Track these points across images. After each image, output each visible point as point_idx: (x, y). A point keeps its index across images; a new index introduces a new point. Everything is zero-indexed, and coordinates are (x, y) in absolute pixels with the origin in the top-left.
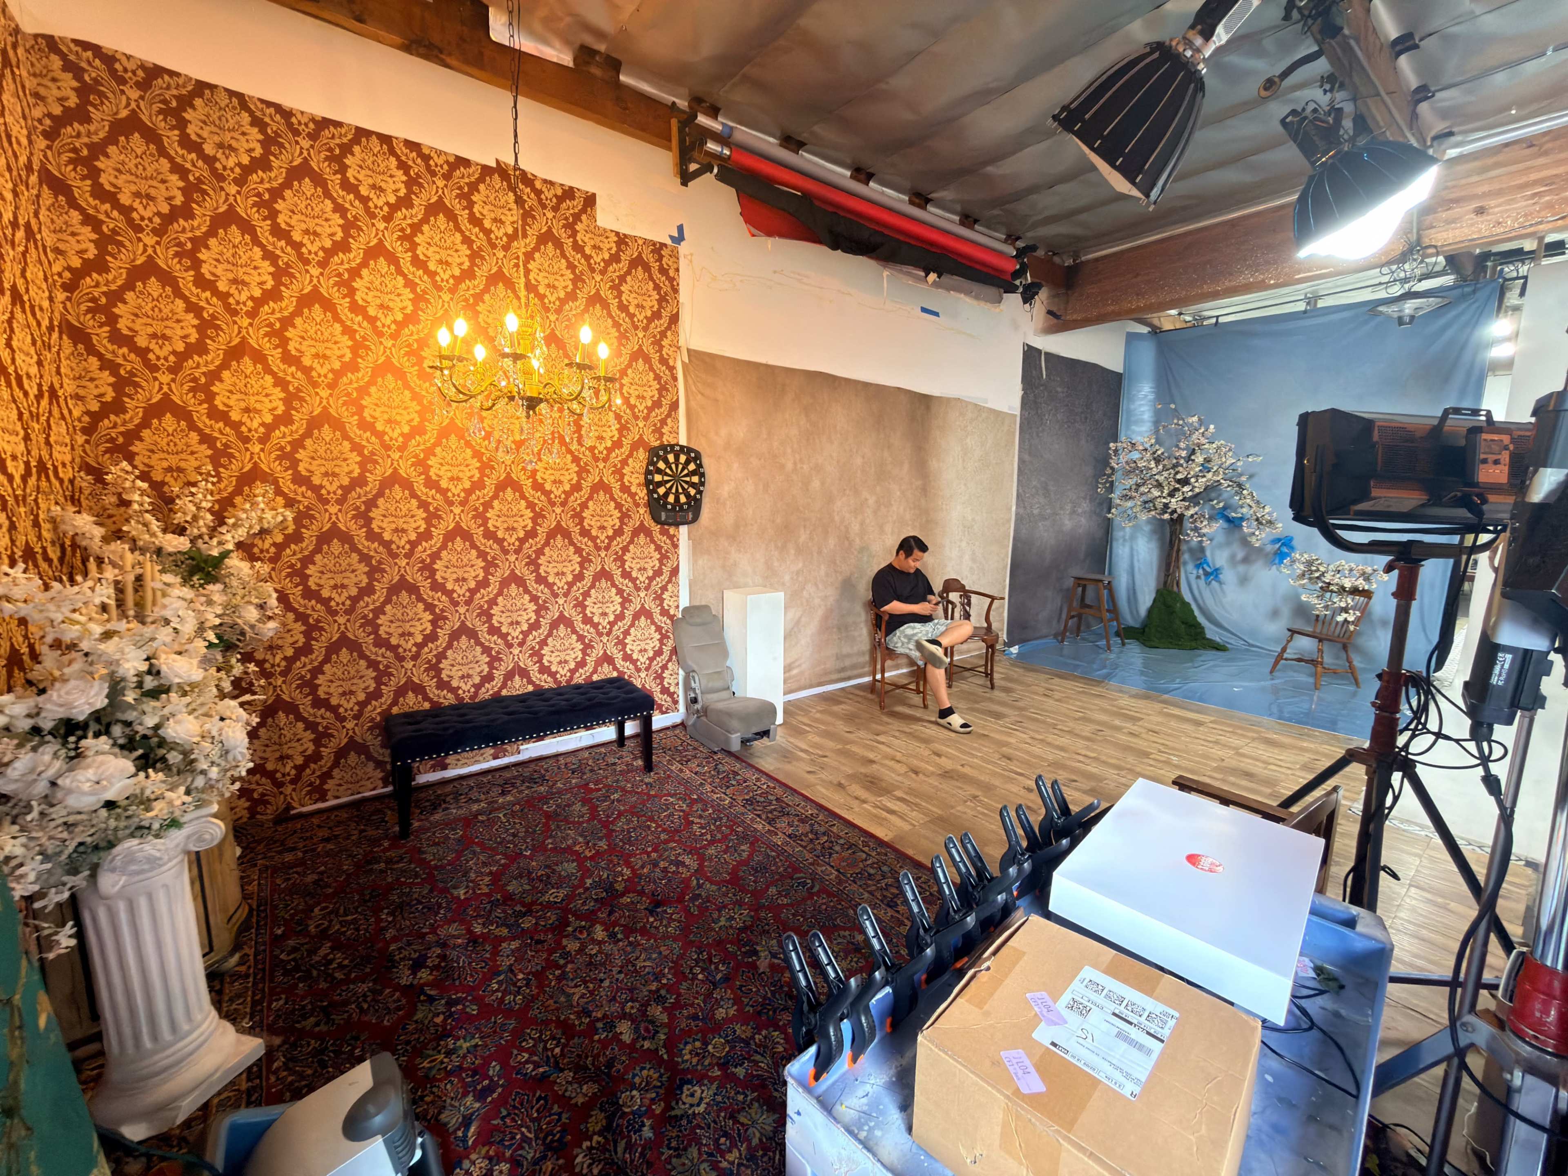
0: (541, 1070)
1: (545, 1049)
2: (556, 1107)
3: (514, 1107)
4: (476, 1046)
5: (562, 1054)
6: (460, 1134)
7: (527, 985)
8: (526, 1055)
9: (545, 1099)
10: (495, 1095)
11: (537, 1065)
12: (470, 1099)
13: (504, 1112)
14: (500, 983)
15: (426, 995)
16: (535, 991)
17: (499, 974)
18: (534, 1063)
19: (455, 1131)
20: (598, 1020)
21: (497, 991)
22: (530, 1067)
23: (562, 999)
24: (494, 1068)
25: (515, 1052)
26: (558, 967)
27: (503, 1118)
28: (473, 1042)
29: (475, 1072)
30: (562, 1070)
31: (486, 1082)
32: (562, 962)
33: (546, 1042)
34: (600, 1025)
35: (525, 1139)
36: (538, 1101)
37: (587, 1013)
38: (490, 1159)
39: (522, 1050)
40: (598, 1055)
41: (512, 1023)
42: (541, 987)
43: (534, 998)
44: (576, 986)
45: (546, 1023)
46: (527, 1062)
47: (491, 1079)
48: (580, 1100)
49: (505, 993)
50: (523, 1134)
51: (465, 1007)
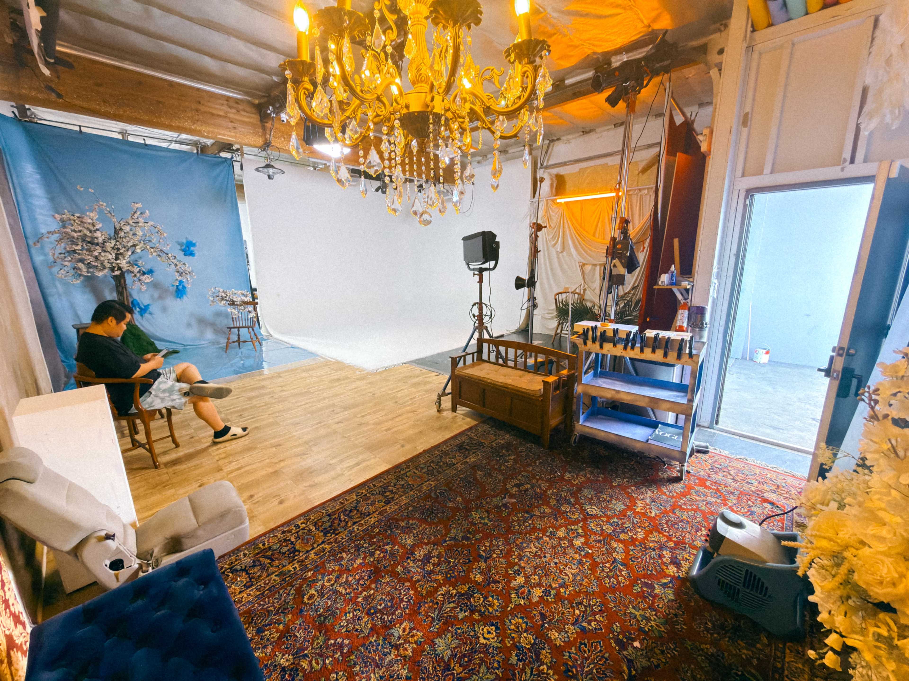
0: (621, 568)
1: (611, 571)
2: (631, 553)
3: (644, 569)
4: (634, 608)
5: (608, 562)
6: (671, 585)
7: (581, 603)
8: (620, 578)
9: (631, 559)
10: (646, 581)
11: (621, 571)
12: (657, 591)
13: (649, 572)
14: (589, 623)
15: (630, 672)
16: (583, 596)
17: (583, 629)
18: (620, 572)
19: (672, 588)
20: (580, 555)
21: (595, 620)
22: (623, 573)
23: (579, 578)
24: (637, 589)
25: (622, 585)
26: (558, 592)
27: (651, 571)
28: (633, 611)
29: (645, 598)
30: (615, 558)
31: (645, 589)
32: (553, 592)
33: (607, 573)
34: (583, 553)
35: (650, 558)
36: (634, 561)
37: (580, 562)
38: (667, 566)
39: (619, 582)
40: (598, 547)
41: (609, 596)
42: (578, 594)
43: (587, 594)
44: (567, 575)
45: (597, 578)
46: (622, 576)
47: (642, 588)
48: (621, 545)
49: (594, 614)
50: (650, 560)
51: (619, 634)
